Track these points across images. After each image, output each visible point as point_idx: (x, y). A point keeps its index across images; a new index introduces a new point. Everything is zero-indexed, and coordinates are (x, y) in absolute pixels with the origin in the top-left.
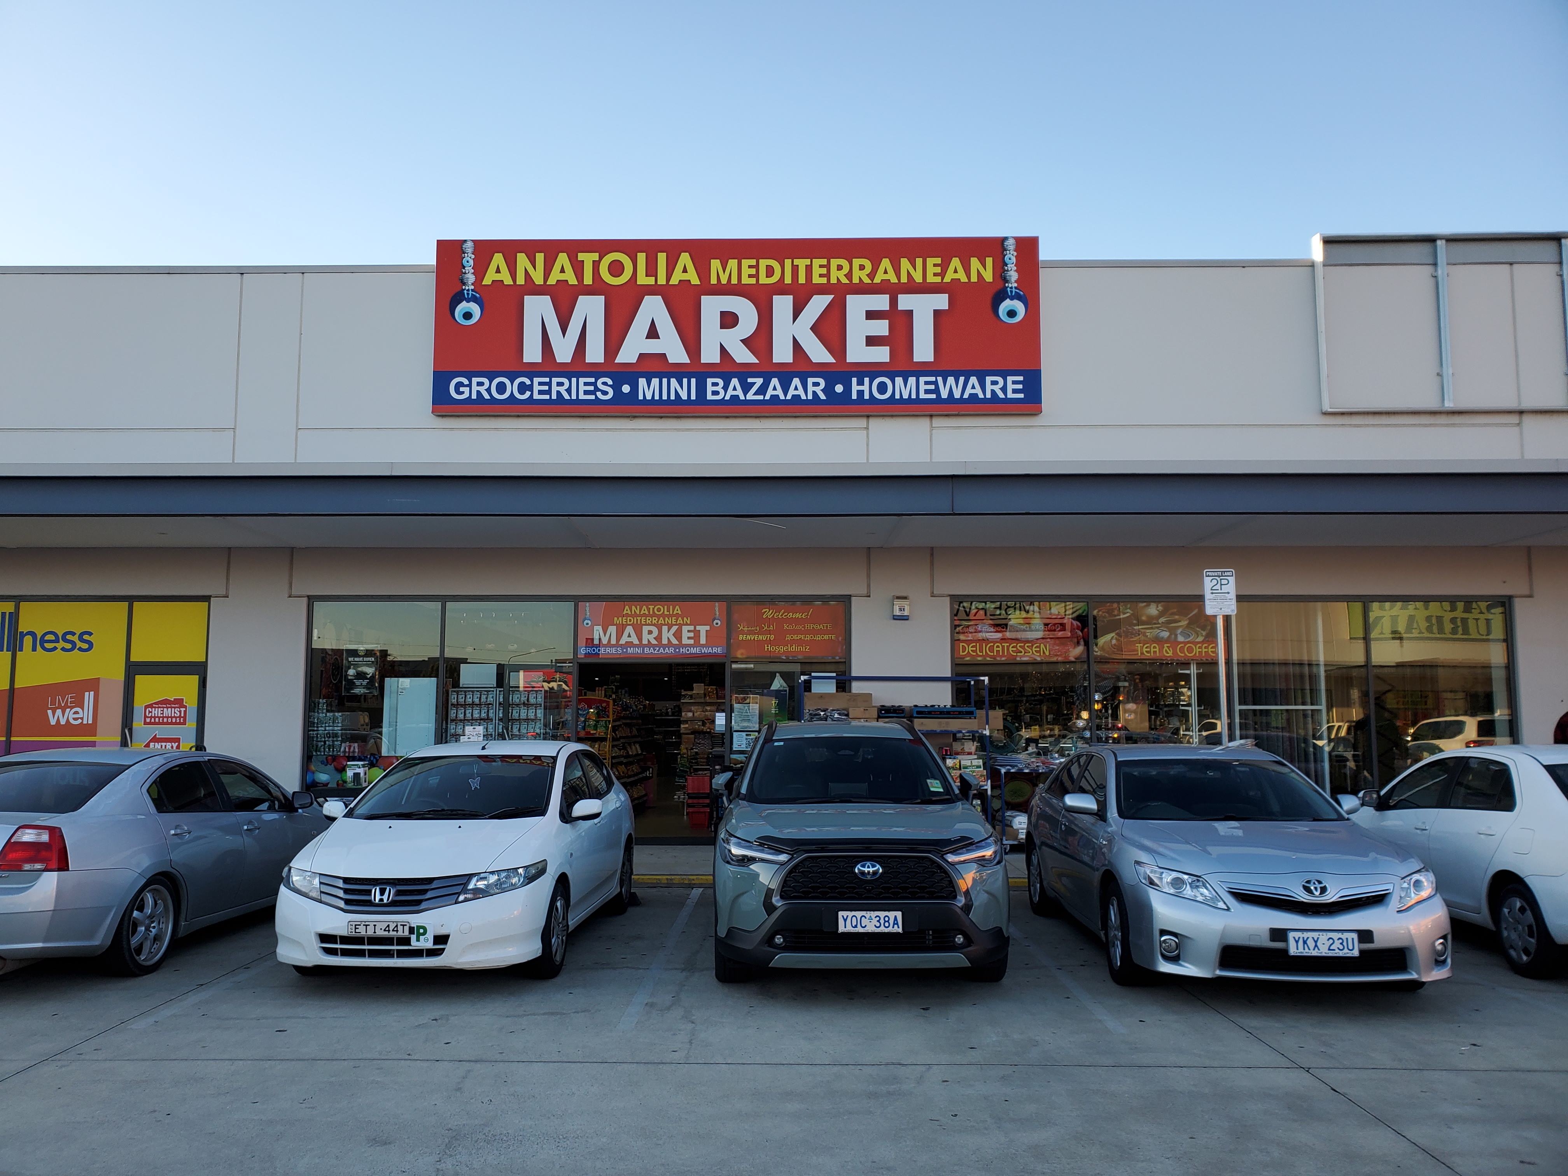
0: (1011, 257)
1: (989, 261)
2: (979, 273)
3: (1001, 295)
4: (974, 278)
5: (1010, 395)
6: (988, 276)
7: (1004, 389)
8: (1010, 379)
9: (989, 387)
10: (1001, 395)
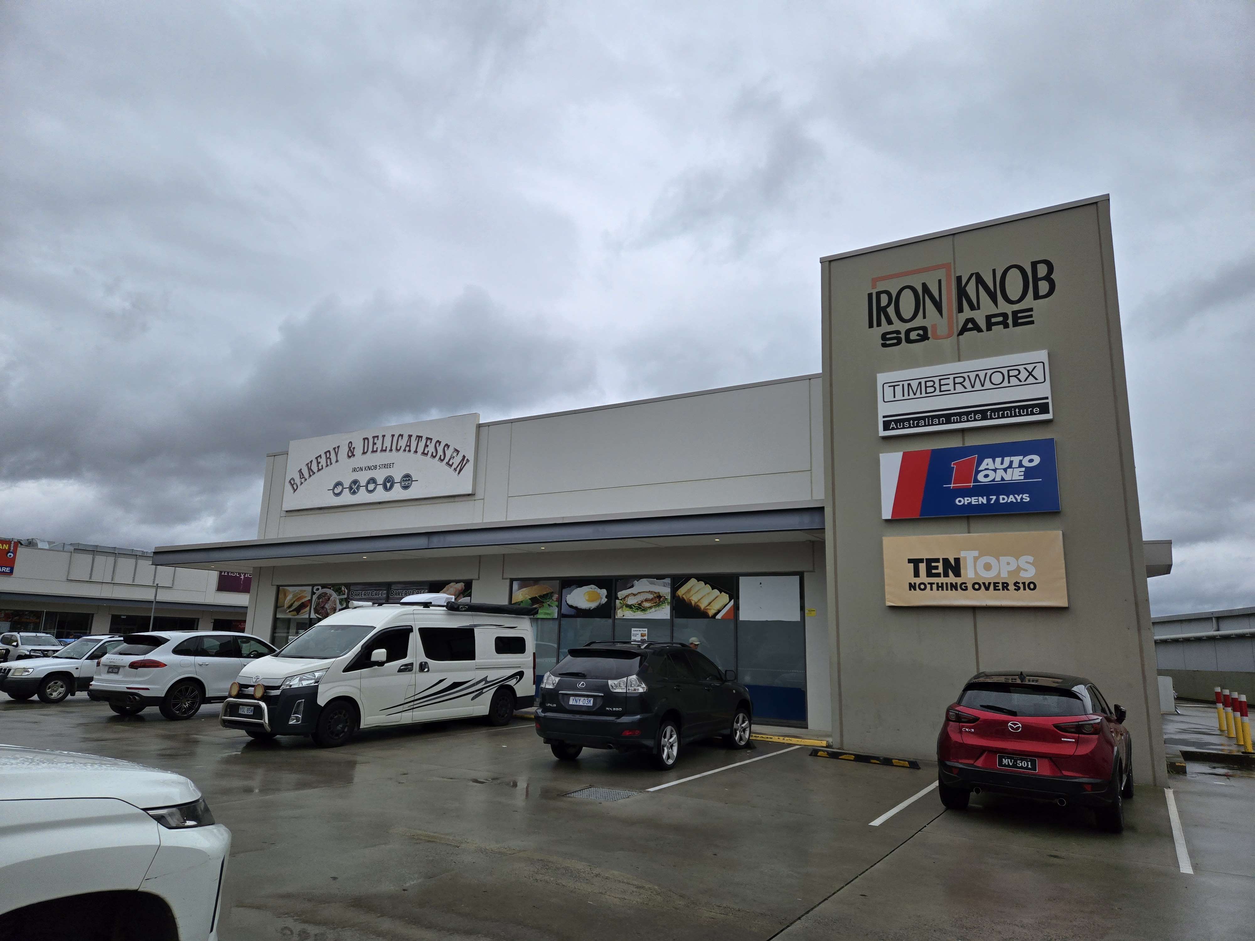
0: (12, 545)
1: (7, 545)
2: (5, 547)
3: (9, 552)
4: (4, 548)
5: (7, 571)
6: (7, 548)
7: (6, 570)
8: (7, 568)
9: (3, 569)
10: (5, 571)
